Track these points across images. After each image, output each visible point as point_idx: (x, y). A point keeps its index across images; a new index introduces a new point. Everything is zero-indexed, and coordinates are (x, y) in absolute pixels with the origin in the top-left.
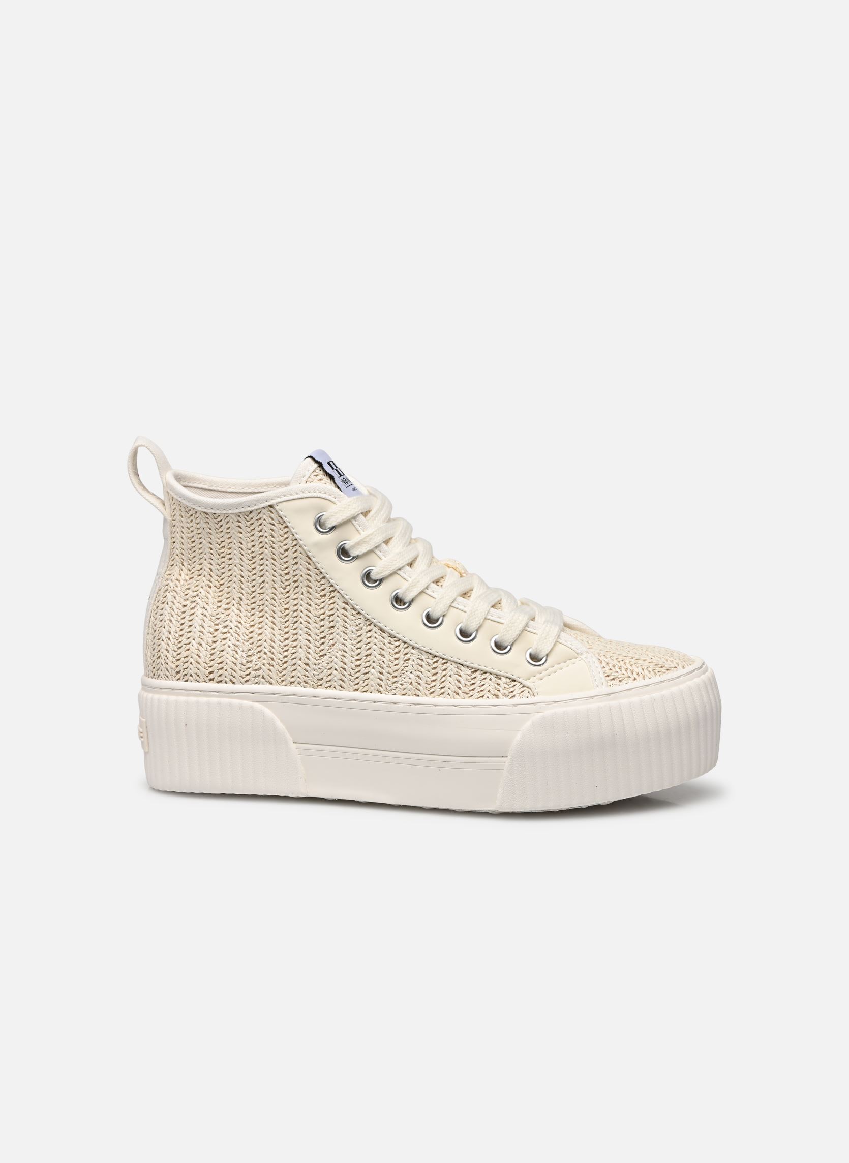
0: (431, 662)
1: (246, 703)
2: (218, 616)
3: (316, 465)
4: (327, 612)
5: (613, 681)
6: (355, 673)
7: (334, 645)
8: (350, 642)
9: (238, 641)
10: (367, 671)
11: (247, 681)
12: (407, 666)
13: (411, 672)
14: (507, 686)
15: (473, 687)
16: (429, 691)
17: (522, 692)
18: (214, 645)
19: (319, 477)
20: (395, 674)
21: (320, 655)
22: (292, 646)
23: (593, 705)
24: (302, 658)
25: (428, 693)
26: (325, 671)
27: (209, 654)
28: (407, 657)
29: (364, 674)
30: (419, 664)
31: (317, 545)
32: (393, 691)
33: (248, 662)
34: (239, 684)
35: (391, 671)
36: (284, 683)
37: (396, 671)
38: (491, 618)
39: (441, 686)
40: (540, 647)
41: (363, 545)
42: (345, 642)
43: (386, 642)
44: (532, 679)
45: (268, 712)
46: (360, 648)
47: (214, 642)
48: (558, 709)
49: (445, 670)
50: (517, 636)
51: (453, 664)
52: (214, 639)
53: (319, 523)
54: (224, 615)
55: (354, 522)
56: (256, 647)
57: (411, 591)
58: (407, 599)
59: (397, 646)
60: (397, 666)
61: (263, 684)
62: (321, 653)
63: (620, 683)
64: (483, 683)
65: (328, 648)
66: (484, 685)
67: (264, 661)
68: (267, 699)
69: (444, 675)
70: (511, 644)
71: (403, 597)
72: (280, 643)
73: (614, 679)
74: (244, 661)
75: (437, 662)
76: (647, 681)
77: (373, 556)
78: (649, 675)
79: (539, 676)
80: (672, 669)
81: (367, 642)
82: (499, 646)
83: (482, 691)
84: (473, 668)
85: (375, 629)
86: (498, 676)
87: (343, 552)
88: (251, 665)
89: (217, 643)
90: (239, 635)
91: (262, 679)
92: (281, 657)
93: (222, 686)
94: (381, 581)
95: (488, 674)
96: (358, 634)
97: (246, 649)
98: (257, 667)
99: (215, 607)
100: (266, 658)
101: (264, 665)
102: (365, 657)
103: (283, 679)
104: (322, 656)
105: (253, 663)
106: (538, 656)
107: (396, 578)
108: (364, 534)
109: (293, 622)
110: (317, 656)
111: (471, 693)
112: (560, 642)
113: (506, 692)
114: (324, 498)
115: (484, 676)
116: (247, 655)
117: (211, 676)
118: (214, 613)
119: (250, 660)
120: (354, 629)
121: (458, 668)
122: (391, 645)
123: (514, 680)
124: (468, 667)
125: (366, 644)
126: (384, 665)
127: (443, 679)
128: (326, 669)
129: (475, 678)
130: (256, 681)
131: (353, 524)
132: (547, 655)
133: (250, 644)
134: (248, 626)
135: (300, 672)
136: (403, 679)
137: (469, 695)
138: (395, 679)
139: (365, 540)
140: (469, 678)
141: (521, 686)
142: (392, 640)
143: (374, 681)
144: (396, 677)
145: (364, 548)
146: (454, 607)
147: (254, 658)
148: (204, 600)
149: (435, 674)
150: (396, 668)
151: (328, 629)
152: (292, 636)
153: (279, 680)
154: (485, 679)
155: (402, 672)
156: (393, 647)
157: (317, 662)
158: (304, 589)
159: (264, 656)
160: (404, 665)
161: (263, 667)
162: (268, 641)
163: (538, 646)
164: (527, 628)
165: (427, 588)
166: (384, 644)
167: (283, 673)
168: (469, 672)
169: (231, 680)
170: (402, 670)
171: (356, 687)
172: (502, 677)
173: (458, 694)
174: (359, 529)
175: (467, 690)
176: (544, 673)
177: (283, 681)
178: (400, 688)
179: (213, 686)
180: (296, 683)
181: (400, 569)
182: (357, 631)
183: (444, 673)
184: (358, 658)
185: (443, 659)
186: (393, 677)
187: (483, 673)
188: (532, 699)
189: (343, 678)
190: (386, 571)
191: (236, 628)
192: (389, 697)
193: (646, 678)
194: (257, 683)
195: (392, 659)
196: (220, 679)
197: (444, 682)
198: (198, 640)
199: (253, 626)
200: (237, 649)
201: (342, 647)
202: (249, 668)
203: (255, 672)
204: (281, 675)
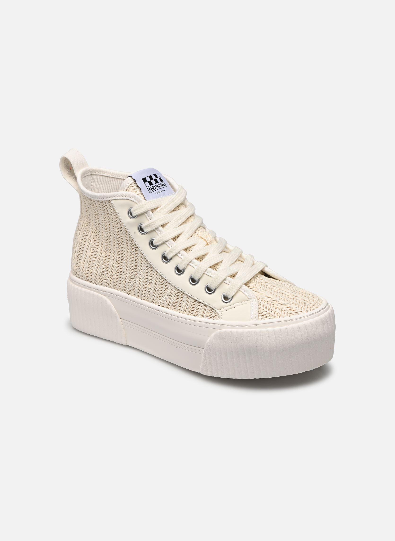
0: (176, 292)
1: (100, 295)
2: (93, 248)
3: (133, 181)
4: (135, 257)
5: (263, 317)
6: (144, 291)
7: (137, 274)
8: (143, 274)
9: (99, 263)
10: (149, 291)
11: (101, 284)
12: (166, 292)
13: (167, 296)
14: (209, 312)
15: (193, 309)
16: (174, 307)
17: (216, 316)
18: (90, 263)
19: (133, 188)
20: (161, 295)
21: (131, 278)
22: (120, 271)
23: (246, 330)
24: (124, 278)
25: (173, 308)
26: (132, 287)
27: (87, 267)
28: (166, 287)
29: (148, 292)
30: (171, 292)
31: (129, 223)
32: (159, 303)
33: (102, 275)
34: (98, 285)
35: (159, 293)
36: (116, 289)
37: (161, 293)
38: (207, 274)
39: (179, 306)
40: (229, 292)
41: (149, 227)
42: (141, 274)
43: (158, 277)
44: (222, 309)
45: (109, 302)
46: (147, 278)
47: (90, 262)
48: (228, 330)
49: (182, 297)
50: (218, 285)
51: (186, 295)
52: (90, 260)
53: (130, 213)
54: (96, 248)
55: (146, 214)
56: (106, 268)
57: (170, 254)
58: (169, 258)
59: (163, 281)
60: (161, 291)
61: (108, 287)
62: (132, 277)
63: (266, 318)
64: (198, 308)
65: (134, 275)
66: (198, 309)
67: (109, 276)
68: (109, 295)
69: (181, 300)
70: (214, 289)
71: (167, 256)
72: (116, 268)
73: (263, 315)
74: (101, 274)
75: (179, 293)
76: (281, 319)
77: (154, 233)
78: (284, 315)
79: (226, 308)
80: (299, 312)
81: (150, 276)
82: (209, 289)
83: (197, 312)
84: (194, 299)
85: (154, 270)
86: (206, 306)
87: (141, 229)
88: (103, 277)
89: (91, 262)
90: (100, 260)
91: (108, 285)
92: (116, 275)
93: (91, 284)
94: (158, 246)
95: (201, 304)
96: (147, 271)
97: (102, 268)
98: (106, 278)
99: (93, 243)
100: (110, 274)
101: (108, 277)
102: (149, 284)
103: (116, 286)
104: (132, 279)
105: (104, 276)
106: (228, 297)
107: (164, 246)
108: (150, 221)
109: (121, 259)
110: (130, 278)
111: (192, 312)
112: (241, 291)
113: (208, 315)
114: (132, 201)
115: (199, 304)
116: (102, 271)
117: (88, 278)
118: (92, 247)
119: (103, 274)
120: (145, 268)
121: (188, 298)
122: (160, 280)
123: (213, 309)
124: (192, 298)
125: (150, 277)
126: (156, 290)
127: (180, 303)
128: (133, 286)
129: (195, 304)
130: (105, 285)
131: (145, 215)
132: (233, 297)
133: (104, 266)
134: (104, 256)
135: (122, 285)
136: (163, 298)
137: (191, 313)
138: (160, 298)
139: (150, 225)
140: (192, 304)
141: (216, 312)
142: (161, 277)
143: (151, 297)
144: (161, 296)
145: (149, 229)
146: (190, 265)
147: (105, 273)
148: (89, 239)
149: (178, 299)
150: (161, 292)
151: (135, 266)
152: (121, 266)
153: (115, 287)
154: (199, 306)
155: (164, 295)
156: (161, 281)
157: (129, 282)
158: (125, 244)
159: (109, 273)
160: (165, 291)
161: (108, 278)
162: (111, 266)
163: (228, 292)
164: (225, 281)
165: (179, 253)
166: (157, 279)
167: (116, 284)
168: (193, 301)
169: (95, 282)
170: (164, 294)
171: (144, 298)
172: (208, 307)
173: (185, 311)
174: (148, 218)
175: (190, 310)
176: (229, 307)
177: (116, 287)
178: (162, 303)
179: (88, 283)
180: (121, 290)
181: (167, 241)
182: (147, 269)
183: (182, 299)
184: (146, 283)
185: (182, 292)
186: (159, 296)
187: (199, 303)
188: (218, 321)
189: (139, 292)
190: (159, 242)
191: (99, 256)
192: (156, 307)
193: (282, 317)
194: (106, 286)
195: (160, 287)
196: (91, 281)
197: (180, 304)
198: (84, 259)
199: (106, 257)
200: (98, 267)
201: (139, 276)
202: (102, 278)
203: (105, 280)
204: (115, 284)
